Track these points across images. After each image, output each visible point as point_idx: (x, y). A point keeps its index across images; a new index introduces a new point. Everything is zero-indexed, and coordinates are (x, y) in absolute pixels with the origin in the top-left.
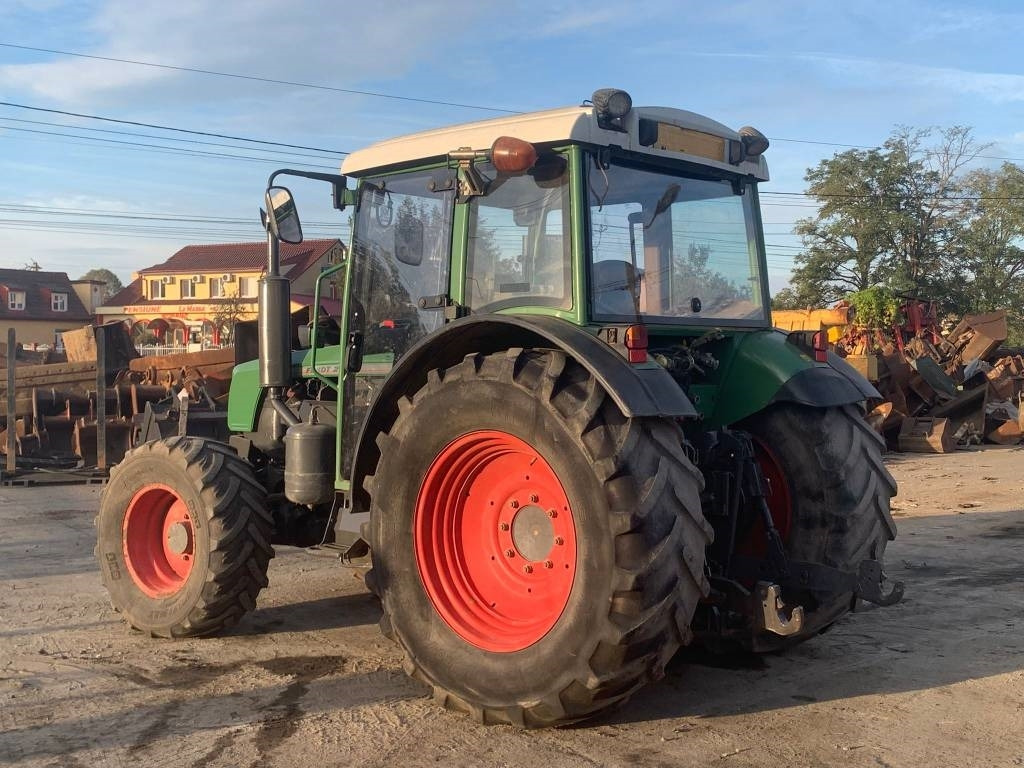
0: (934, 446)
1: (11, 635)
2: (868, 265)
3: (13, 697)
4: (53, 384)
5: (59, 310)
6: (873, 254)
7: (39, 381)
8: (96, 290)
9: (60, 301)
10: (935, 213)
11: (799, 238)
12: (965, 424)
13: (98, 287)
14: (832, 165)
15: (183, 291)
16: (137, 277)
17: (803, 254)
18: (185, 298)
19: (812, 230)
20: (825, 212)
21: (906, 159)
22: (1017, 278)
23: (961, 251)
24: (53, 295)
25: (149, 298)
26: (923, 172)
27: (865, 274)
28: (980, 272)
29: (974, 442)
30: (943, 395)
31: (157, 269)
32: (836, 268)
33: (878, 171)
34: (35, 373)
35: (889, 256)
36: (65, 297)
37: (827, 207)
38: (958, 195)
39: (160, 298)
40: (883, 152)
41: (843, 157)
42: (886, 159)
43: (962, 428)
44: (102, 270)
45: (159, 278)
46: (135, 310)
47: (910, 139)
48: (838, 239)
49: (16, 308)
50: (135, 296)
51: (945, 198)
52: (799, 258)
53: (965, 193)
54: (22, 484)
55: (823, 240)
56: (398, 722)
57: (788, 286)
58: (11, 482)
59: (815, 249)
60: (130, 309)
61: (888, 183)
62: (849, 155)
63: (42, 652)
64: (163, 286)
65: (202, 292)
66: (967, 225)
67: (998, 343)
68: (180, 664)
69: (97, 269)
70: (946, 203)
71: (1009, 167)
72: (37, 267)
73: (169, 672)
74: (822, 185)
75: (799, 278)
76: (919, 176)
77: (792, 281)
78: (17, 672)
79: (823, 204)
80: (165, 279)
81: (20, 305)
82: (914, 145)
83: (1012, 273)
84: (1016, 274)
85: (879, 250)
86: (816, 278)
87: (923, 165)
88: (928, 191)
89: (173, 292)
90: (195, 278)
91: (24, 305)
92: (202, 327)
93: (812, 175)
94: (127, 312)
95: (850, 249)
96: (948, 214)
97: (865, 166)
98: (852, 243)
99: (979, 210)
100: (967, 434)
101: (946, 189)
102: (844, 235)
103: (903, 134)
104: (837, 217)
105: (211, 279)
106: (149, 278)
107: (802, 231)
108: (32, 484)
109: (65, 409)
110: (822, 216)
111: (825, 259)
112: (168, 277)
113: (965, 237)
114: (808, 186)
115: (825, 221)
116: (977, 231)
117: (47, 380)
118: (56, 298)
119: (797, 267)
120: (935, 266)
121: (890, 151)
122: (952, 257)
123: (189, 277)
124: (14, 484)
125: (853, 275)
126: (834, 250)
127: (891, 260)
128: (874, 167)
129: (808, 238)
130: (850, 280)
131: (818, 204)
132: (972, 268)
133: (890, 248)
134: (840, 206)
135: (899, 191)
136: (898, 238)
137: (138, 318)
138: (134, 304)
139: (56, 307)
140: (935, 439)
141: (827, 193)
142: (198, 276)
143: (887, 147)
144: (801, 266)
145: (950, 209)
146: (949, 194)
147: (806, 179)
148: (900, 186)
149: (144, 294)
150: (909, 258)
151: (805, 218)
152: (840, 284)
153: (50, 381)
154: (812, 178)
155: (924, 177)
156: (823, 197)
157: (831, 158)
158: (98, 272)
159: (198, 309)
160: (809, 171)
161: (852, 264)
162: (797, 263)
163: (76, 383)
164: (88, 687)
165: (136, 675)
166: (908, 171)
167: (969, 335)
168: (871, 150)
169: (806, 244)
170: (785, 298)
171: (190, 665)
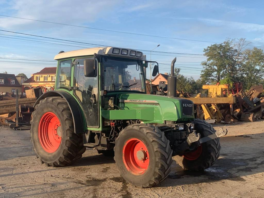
0: (250, 120)
1: (40, 171)
2: (220, 73)
3: (51, 189)
4: (25, 104)
5: (13, 84)
6: (221, 70)
7: (21, 103)
8: (22, 79)
9: (13, 82)
10: (237, 60)
11: (202, 66)
12: (256, 114)
13: (23, 78)
14: (210, 48)
15: (44, 79)
16: (33, 75)
17: (203, 70)
18: (45, 81)
19: (205, 64)
20: (209, 60)
21: (229, 46)
22: (257, 77)
23: (243, 69)
24: (11, 80)
25: (36, 81)
26: (233, 50)
27: (219, 75)
28: (247, 75)
29: (259, 119)
30: (250, 107)
31: (38, 73)
32: (212, 74)
33: (222, 49)
34: (20, 101)
35: (225, 71)
36: (14, 81)
37: (209, 58)
38: (242, 55)
39: (38, 81)
40: (223, 45)
41: (213, 46)
42: (224, 46)
43: (255, 115)
44: (22, 74)
45: (38, 76)
46: (32, 84)
47: (230, 41)
48: (212, 66)
49: (2, 83)
50: (32, 80)
51: (239, 56)
52: (202, 71)
53: (244, 55)
54: (20, 129)
55: (208, 67)
56: (158, 196)
57: (200, 78)
58: (17, 129)
59: (206, 69)
60: (31, 84)
61: (224, 52)
62: (215, 45)
63: (52, 176)
64: (39, 78)
65: (49, 79)
66: (244, 63)
67: (261, 93)
68: (90, 179)
69: (21, 73)
70: (239, 57)
71: (255, 48)
72: (6, 73)
73: (88, 181)
74: (208, 53)
75: (202, 76)
76: (232, 51)
77: (201, 77)
78: (48, 181)
79: (208, 57)
80: (40, 76)
81: (3, 83)
82: (231, 43)
83: (256, 75)
84: (257, 75)
85: (222, 69)
86: (207, 76)
87: (234, 48)
88: (235, 54)
89: (42, 79)
90: (48, 76)
91: (4, 83)
92: (50, 88)
93: (205, 50)
94: (30, 84)
95: (215, 69)
96: (240, 60)
97: (219, 48)
98: (216, 68)
99: (247, 59)
100: (257, 117)
101: (239, 54)
102: (214, 65)
103: (228, 40)
104: (212, 61)
105: (52, 76)
106: (36, 76)
107: (203, 64)
108: (22, 130)
109: (28, 110)
110: (208, 61)
111: (209, 71)
112: (41, 76)
113: (244, 66)
114: (204, 53)
115: (209, 62)
116: (247, 64)
117: (23, 102)
118: (12, 81)
119: (202, 73)
120: (236, 73)
121: (225, 44)
122: (241, 71)
123: (46, 75)
124: (18, 130)
125: (216, 75)
126: (211, 69)
127: (225, 72)
128: (221, 48)
129: (205, 66)
130: (215, 77)
131: (207, 58)
132: (246, 74)
133: (225, 69)
134: (213, 58)
135: (227, 54)
136: (227, 66)
137: (33, 86)
138: (32, 82)
139: (12, 83)
140: (251, 118)
141: (209, 55)
142: (48, 75)
143: (224, 43)
144: (203, 73)
145: (240, 59)
146: (240, 55)
147: (204, 51)
148: (228, 53)
149: (34, 80)
150: (230, 71)
151: (204, 61)
152: (213, 78)
153: (24, 103)
154: (205, 51)
155: (234, 51)
156: (208, 56)
157: (210, 46)
158: (21, 74)
159: (48, 84)
160: (205, 49)
161: (216, 73)
162: (202, 72)
163: (30, 103)
164: (69, 186)
165: (80, 182)
166: (229, 49)
167: (253, 91)
168: (220, 44)
169: (204, 68)
170: (199, 81)
171: (93, 180)
